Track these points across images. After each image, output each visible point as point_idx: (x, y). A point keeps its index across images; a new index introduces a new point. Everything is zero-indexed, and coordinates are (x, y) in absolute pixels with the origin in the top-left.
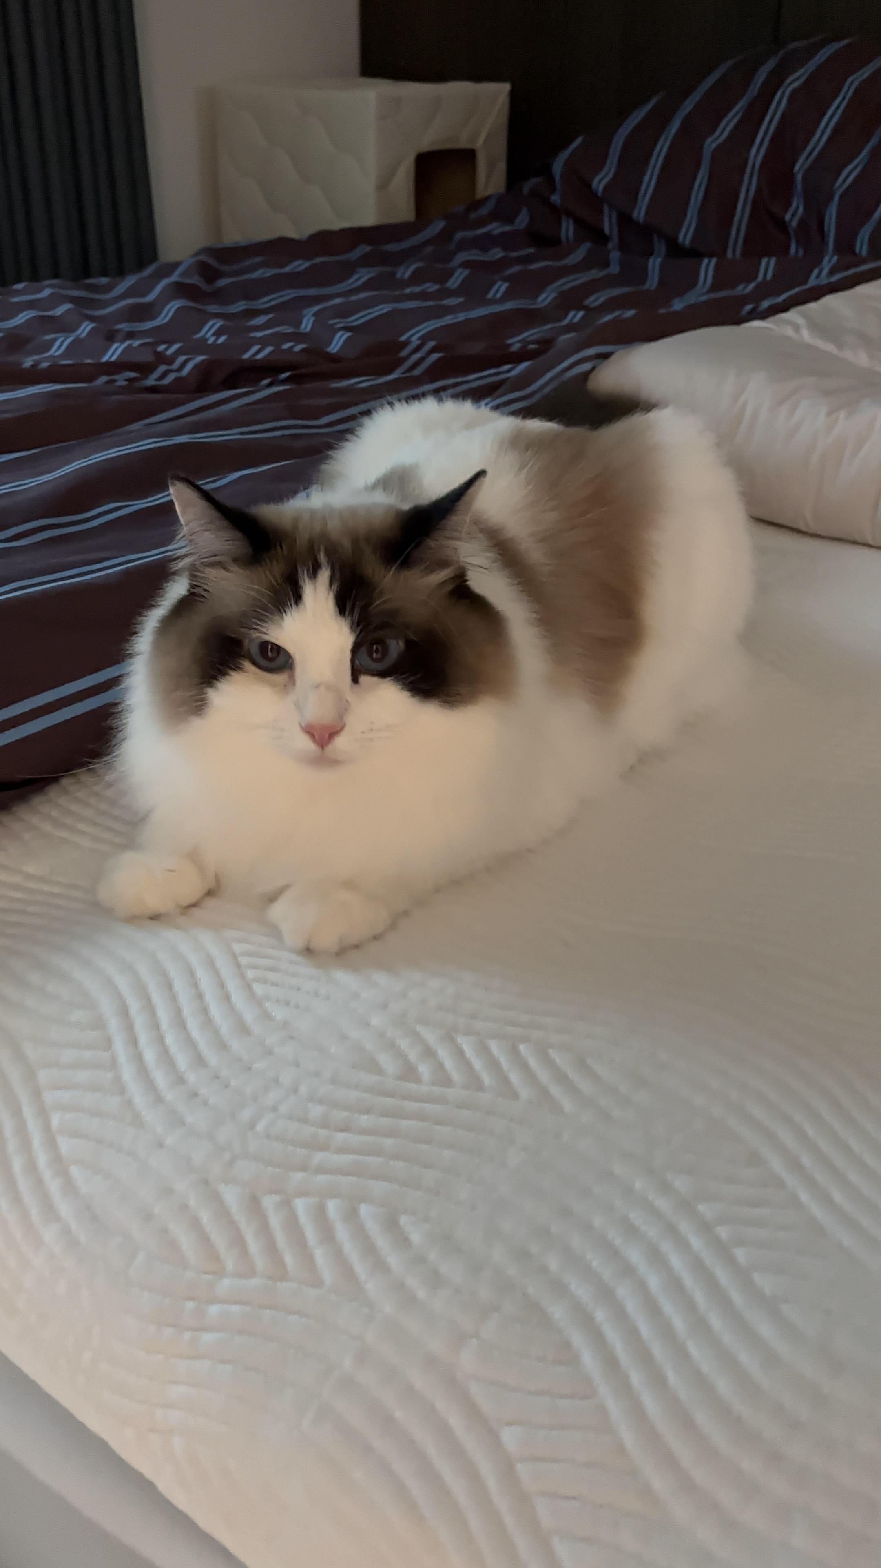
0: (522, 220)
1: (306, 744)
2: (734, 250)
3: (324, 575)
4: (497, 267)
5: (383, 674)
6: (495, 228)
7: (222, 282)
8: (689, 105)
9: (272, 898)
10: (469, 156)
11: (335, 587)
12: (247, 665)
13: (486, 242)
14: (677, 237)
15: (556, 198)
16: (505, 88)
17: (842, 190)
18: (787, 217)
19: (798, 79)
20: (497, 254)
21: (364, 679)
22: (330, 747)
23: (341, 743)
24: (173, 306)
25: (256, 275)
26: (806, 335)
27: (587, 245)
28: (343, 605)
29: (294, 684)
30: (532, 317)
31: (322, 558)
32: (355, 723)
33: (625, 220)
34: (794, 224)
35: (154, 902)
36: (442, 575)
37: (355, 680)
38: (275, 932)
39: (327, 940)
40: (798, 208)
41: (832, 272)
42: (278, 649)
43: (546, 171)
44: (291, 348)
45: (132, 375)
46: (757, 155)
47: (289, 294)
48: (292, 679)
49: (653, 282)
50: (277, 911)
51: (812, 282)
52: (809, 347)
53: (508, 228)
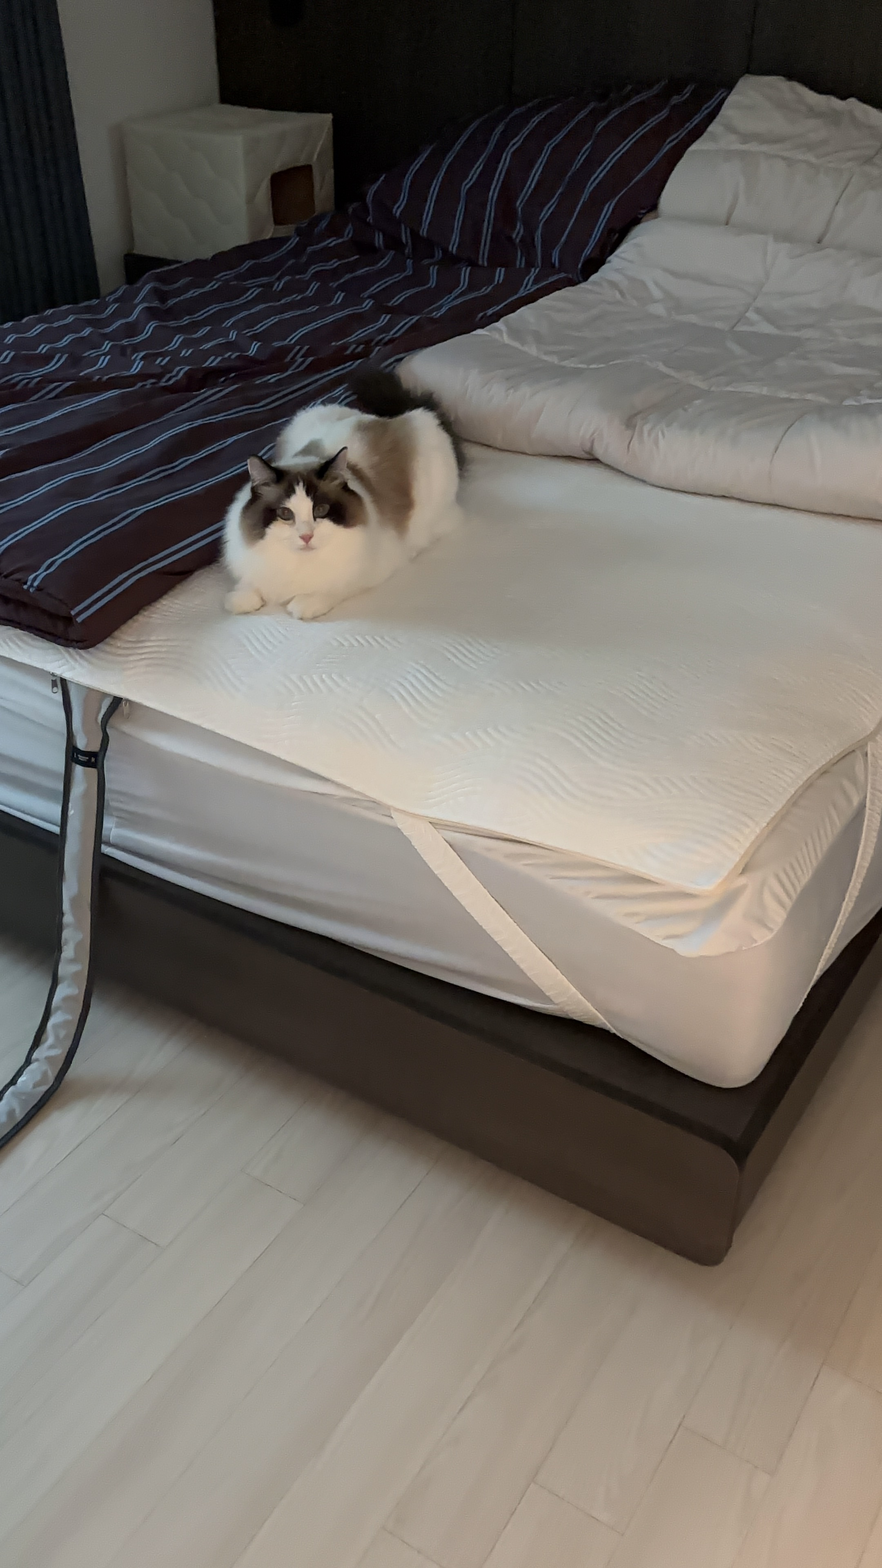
0: (349, 231)
1: (302, 543)
2: (483, 261)
3: (301, 484)
4: (335, 273)
5: (323, 517)
6: (332, 242)
7: (171, 302)
8: (449, 158)
9: (288, 602)
10: (307, 169)
11: (305, 487)
12: (279, 518)
13: (326, 254)
14: (448, 248)
15: (370, 219)
16: (329, 117)
17: (544, 220)
18: (514, 236)
19: (514, 144)
20: (334, 264)
21: (318, 520)
22: (309, 543)
23: (313, 541)
24: (151, 326)
25: (188, 295)
26: (506, 339)
27: (392, 253)
28: (308, 493)
29: (295, 523)
30: (360, 320)
31: (300, 479)
32: (316, 533)
33: (415, 235)
34: (518, 240)
35: (247, 608)
36: (337, 482)
37: (315, 518)
38: (290, 614)
39: (309, 614)
40: (520, 229)
41: (536, 281)
42: (289, 510)
43: (362, 198)
44: (230, 356)
45: (153, 381)
46: (493, 193)
47: (214, 308)
48: (294, 521)
49: (432, 283)
50: (290, 607)
51: (522, 293)
52: (507, 345)
53: (340, 241)
